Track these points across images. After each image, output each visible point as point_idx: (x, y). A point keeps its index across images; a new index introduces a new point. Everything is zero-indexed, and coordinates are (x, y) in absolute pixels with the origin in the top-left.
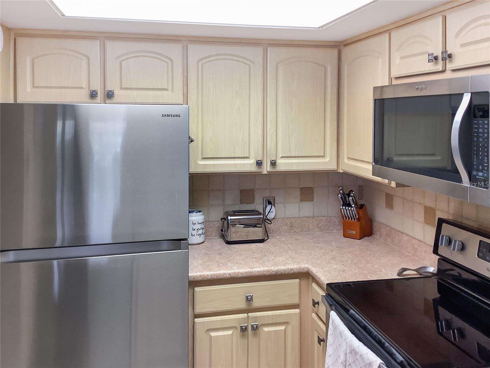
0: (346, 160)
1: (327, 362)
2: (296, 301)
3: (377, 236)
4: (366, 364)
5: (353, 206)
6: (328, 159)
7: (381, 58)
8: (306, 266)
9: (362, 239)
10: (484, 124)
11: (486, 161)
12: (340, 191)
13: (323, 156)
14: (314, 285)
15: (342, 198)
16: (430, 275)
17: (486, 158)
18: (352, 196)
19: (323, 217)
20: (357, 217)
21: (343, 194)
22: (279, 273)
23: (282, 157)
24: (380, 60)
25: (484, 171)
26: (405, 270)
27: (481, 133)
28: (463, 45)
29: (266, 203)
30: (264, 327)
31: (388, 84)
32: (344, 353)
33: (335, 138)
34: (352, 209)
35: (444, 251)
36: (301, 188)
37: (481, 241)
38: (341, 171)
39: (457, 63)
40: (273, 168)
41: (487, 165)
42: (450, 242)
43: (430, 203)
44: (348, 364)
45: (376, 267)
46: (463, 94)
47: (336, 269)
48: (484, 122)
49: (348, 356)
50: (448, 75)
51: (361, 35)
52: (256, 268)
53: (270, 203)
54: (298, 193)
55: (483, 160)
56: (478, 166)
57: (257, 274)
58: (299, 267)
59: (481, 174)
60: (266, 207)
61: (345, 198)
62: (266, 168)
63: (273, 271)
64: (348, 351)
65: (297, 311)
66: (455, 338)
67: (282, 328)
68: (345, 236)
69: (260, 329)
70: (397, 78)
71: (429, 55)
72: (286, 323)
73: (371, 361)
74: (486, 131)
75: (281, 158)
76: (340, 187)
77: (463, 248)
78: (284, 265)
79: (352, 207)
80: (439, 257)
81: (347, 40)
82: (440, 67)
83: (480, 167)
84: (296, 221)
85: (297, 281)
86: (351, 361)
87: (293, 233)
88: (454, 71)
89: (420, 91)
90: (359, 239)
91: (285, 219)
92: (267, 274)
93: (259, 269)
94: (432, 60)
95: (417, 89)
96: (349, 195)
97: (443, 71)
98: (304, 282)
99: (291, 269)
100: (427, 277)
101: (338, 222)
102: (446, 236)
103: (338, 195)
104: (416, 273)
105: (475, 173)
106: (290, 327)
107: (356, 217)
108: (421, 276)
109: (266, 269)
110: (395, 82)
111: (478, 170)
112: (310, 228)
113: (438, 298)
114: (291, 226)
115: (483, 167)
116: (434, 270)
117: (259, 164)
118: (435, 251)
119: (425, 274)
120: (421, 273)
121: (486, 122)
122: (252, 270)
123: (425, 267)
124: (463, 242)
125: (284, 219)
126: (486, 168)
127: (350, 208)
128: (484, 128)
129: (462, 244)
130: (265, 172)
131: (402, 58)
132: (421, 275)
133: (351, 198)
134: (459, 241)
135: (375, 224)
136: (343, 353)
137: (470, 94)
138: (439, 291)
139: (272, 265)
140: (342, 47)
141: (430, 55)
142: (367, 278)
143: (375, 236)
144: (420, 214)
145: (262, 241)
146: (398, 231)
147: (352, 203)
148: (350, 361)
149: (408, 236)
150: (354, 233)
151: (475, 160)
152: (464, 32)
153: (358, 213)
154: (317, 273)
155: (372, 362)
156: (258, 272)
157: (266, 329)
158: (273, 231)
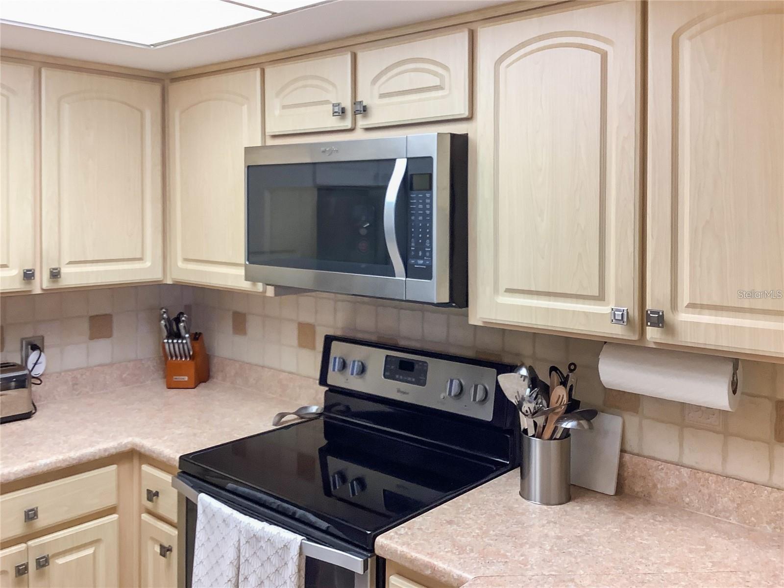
0: (180, 264)
1: (197, 572)
2: (111, 502)
3: (218, 378)
4: (279, 549)
5: (187, 336)
6: (148, 264)
7: (246, 106)
8: (130, 439)
9: (197, 387)
10: (424, 198)
11: (428, 245)
12: (163, 314)
13: (141, 259)
14: (146, 468)
15: (166, 326)
16: (313, 416)
17: (428, 241)
18: (183, 321)
19: (129, 361)
20: (191, 353)
21: (168, 320)
22: (85, 460)
23: (70, 263)
24: (245, 108)
25: (425, 258)
26: (282, 415)
27: (420, 209)
28: (382, 96)
29: (27, 348)
30: (57, 559)
31: (259, 145)
32: (235, 547)
33: (160, 228)
34: (184, 341)
35: (335, 378)
36: (91, 317)
37: (387, 356)
38: (169, 282)
39: (375, 119)
40: (54, 282)
41: (429, 249)
42: (344, 366)
43: (307, 318)
44: (244, 561)
45: (238, 420)
46: (394, 160)
47: (181, 434)
48: (425, 196)
49: (244, 548)
50: (359, 135)
51: (205, 66)
52: (42, 459)
53: (34, 347)
54: (85, 326)
55: (424, 242)
56: (416, 251)
57: (45, 469)
58: (119, 444)
59: (421, 262)
60: (27, 357)
61: (171, 325)
62: (42, 283)
63: (73, 459)
64: (243, 541)
65: (114, 517)
66: (354, 494)
67: (90, 551)
68: (169, 387)
69: (51, 561)
70: (274, 137)
71: (333, 105)
72: (95, 542)
73: (287, 542)
74: (428, 206)
75: (68, 264)
76: (162, 309)
77: (363, 370)
78: (91, 446)
79: (183, 338)
80: (327, 389)
81: (178, 71)
82: (348, 124)
83: (420, 254)
84: (82, 375)
85: (113, 468)
86: (249, 554)
87: (77, 395)
88: (368, 129)
89: (328, 155)
90: (193, 387)
91: (63, 374)
92: (64, 465)
93: (48, 461)
94: (339, 113)
95: (324, 152)
96: (178, 320)
97: (352, 130)
98: (126, 467)
99: (105, 450)
100: (311, 420)
101: (154, 366)
102: (339, 358)
103: (160, 321)
104: (296, 416)
105: (413, 262)
106: (102, 547)
107: (189, 353)
108: (303, 420)
109: (61, 457)
110: (270, 142)
111: (417, 257)
112: (108, 382)
113: (326, 444)
114: (74, 385)
115: (424, 252)
116: (317, 410)
117: (28, 276)
118: (323, 381)
119: (308, 416)
120: (304, 416)
121: (428, 195)
122: (34, 464)
123: (305, 408)
124: (363, 362)
125: (60, 373)
126: (428, 254)
127: (180, 341)
128: (424, 204)
129: (362, 363)
130: (37, 291)
131: (284, 107)
132: (302, 418)
133: (182, 324)
134: (359, 361)
135: (215, 362)
136: (233, 548)
137: (406, 159)
138: (326, 436)
139: (70, 450)
140: (167, 82)
141: (336, 106)
142: (234, 436)
143: (215, 380)
144: (291, 334)
145: (27, 416)
146: (255, 365)
147: (183, 331)
148: (247, 555)
149: (272, 370)
150: (186, 378)
151: (413, 244)
152: (384, 78)
153: (193, 347)
154: (153, 446)
155: (289, 543)
156: (45, 465)
157: (61, 561)
158: (40, 396)
